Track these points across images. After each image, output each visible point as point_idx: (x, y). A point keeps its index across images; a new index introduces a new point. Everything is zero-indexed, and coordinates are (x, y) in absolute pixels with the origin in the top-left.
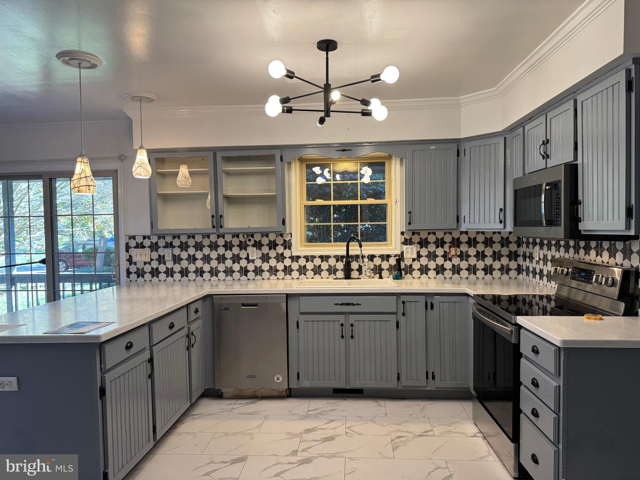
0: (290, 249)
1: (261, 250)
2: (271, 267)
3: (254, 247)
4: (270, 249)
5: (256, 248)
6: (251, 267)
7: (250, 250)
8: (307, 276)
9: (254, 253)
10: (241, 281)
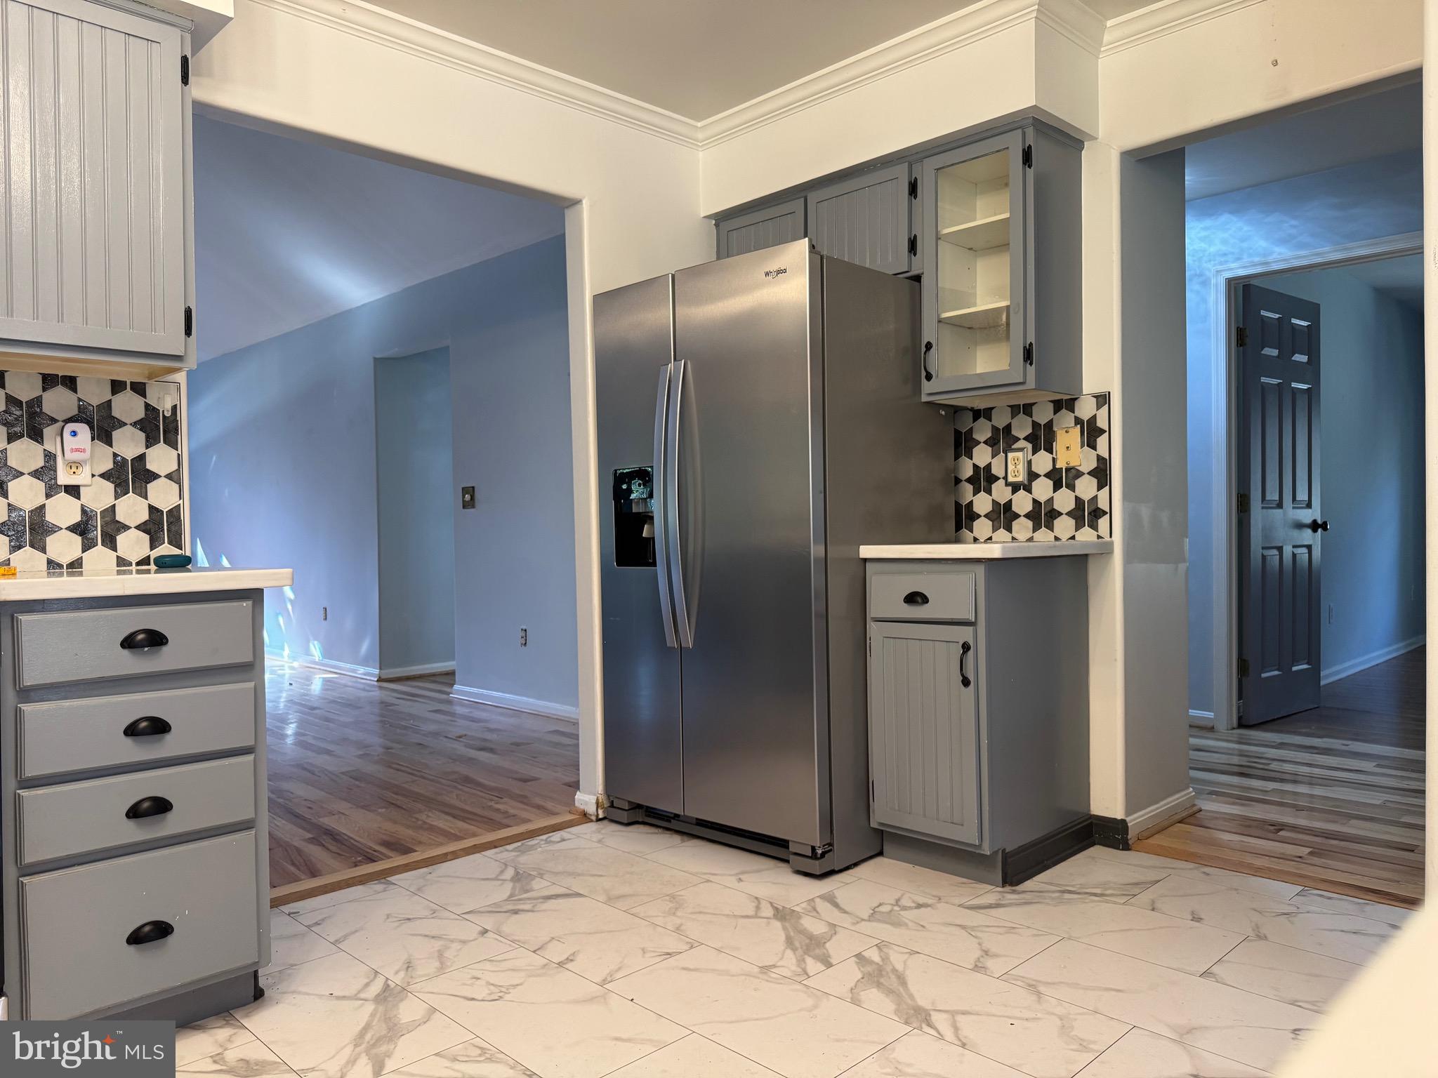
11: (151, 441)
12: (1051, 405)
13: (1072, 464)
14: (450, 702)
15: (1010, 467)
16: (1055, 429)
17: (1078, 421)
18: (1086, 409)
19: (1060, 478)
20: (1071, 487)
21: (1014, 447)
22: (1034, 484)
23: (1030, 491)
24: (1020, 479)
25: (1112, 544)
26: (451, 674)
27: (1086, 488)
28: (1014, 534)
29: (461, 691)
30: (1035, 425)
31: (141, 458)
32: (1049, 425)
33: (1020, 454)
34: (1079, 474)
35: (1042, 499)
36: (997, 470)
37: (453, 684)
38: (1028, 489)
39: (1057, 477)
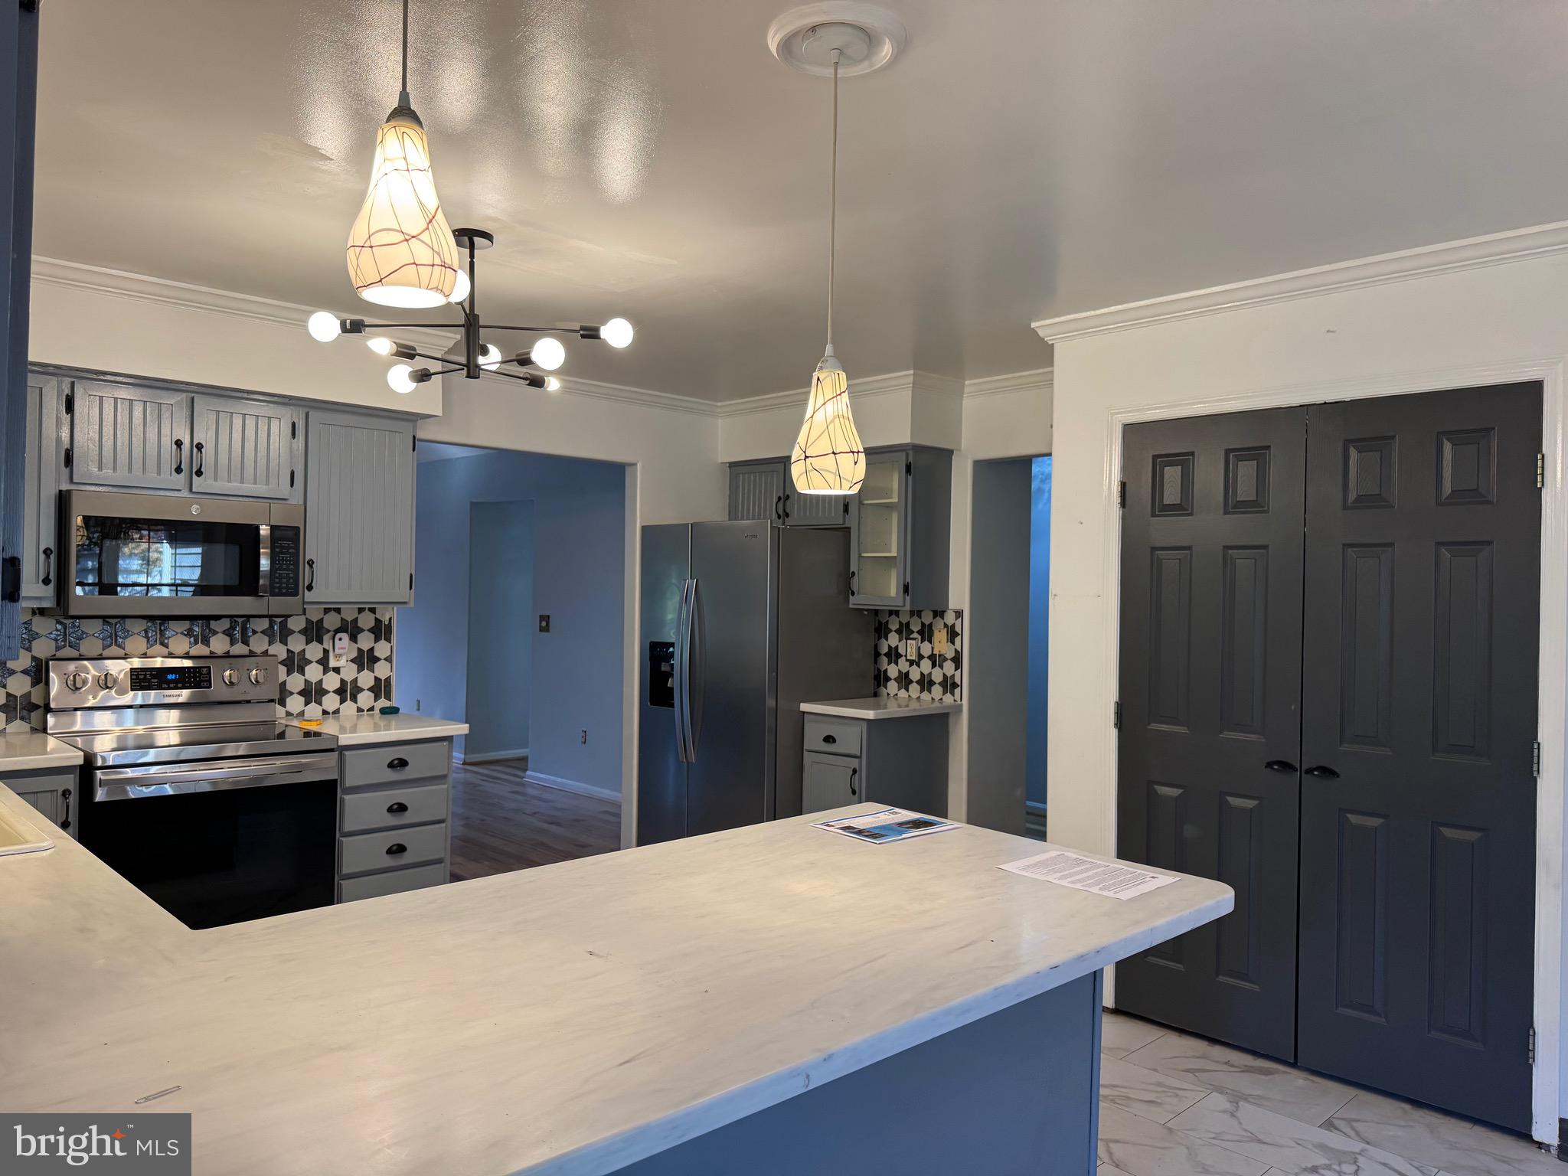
11: (377, 640)
12: (932, 613)
13: (942, 653)
14: (523, 785)
15: (909, 649)
16: (933, 628)
17: (946, 625)
18: (950, 618)
19: (936, 660)
20: (941, 667)
21: (911, 636)
22: (922, 662)
23: (919, 666)
24: (914, 658)
25: (961, 705)
26: (524, 760)
27: (949, 668)
28: (910, 693)
29: (532, 775)
30: (923, 625)
31: (372, 650)
32: (930, 625)
33: (914, 642)
34: (945, 659)
35: (926, 673)
36: (901, 651)
37: (527, 770)
38: (918, 665)
39: (934, 659)
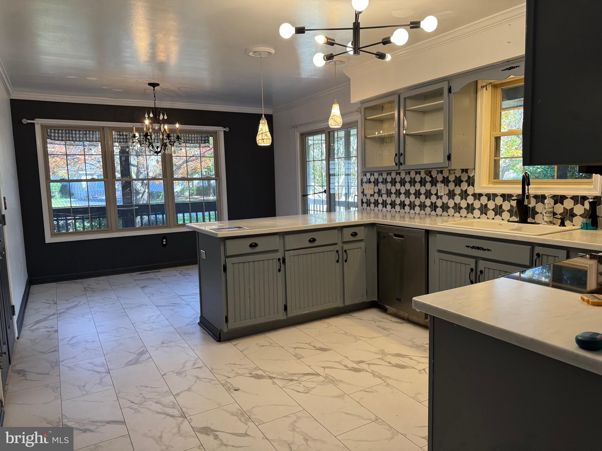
0: (473, 186)
1: (448, 186)
2: (455, 204)
3: (442, 183)
4: (456, 186)
5: (444, 184)
6: (439, 203)
7: (440, 186)
8: (488, 216)
9: (442, 190)
10: (431, 216)
